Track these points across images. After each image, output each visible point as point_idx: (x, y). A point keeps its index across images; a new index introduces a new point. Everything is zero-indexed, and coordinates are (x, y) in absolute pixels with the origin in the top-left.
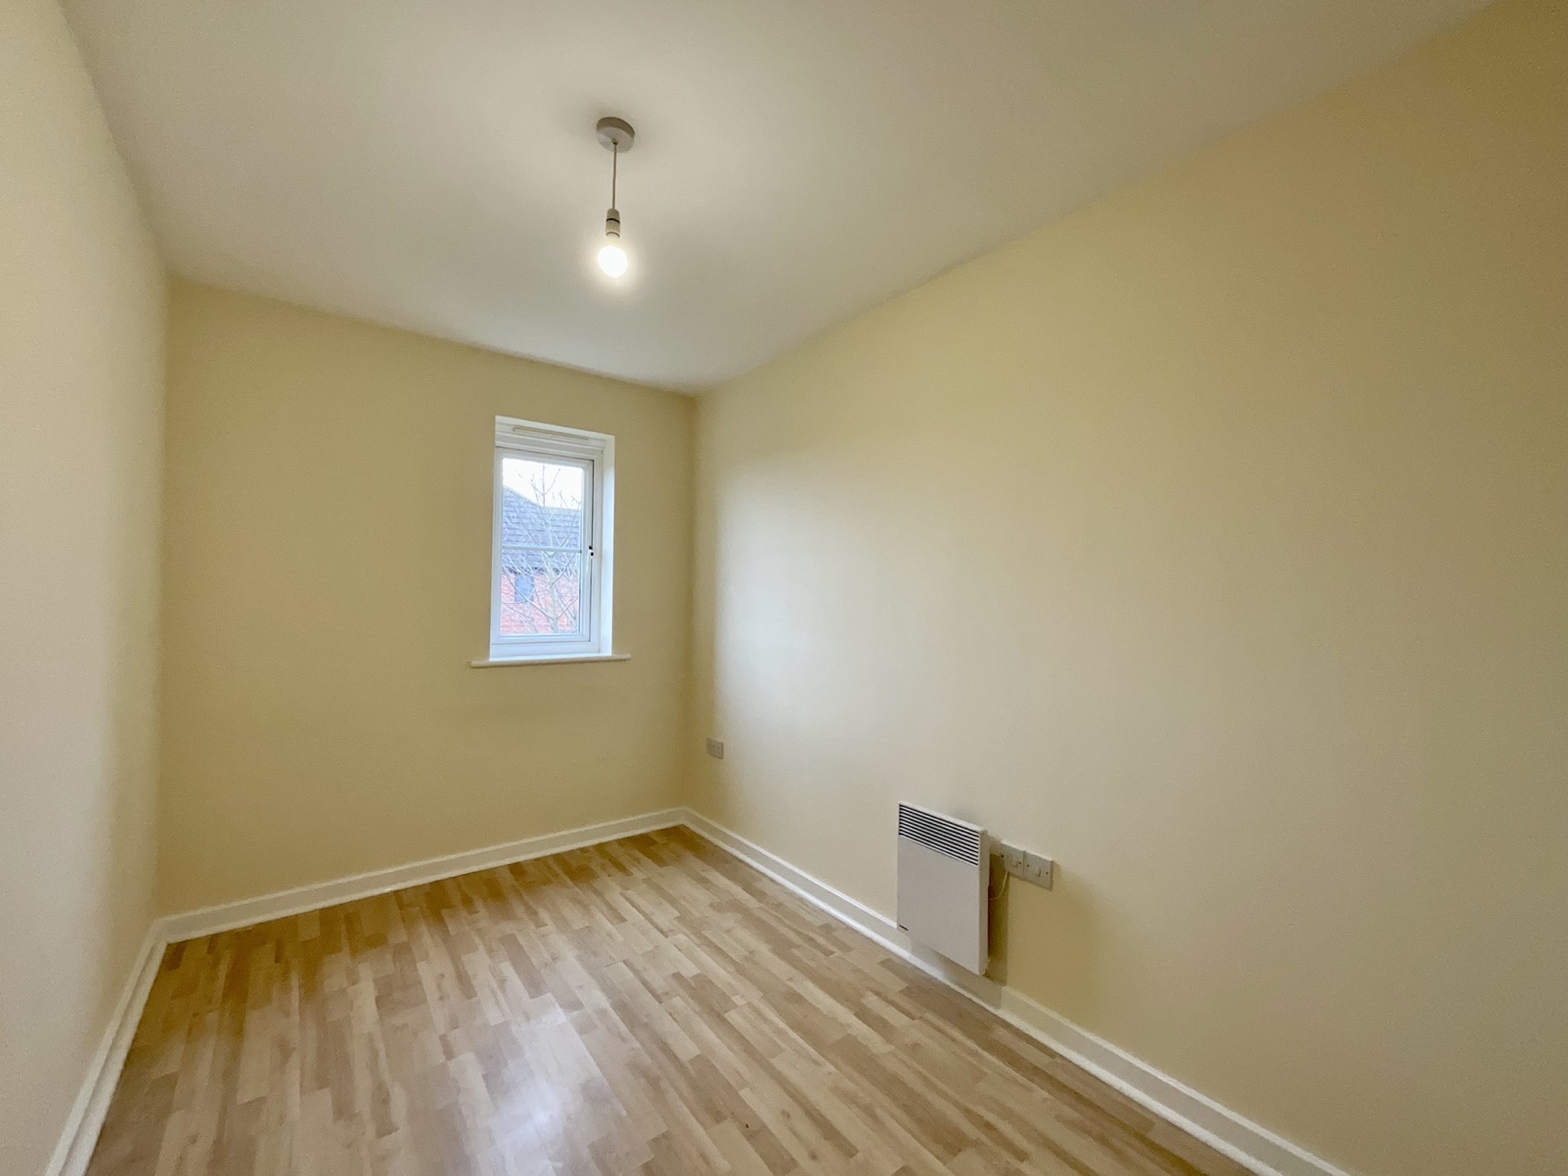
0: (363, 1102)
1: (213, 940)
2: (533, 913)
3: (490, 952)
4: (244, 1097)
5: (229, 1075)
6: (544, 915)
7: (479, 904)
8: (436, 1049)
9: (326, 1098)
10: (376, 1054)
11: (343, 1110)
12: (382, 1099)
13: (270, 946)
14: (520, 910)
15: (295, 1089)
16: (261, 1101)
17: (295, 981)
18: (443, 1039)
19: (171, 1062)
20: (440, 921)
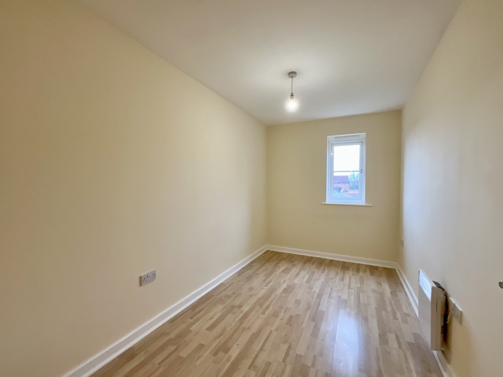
0: (267, 282)
1: (273, 252)
2: (324, 270)
3: (308, 272)
4: (257, 272)
5: (258, 269)
6: (326, 272)
7: (316, 263)
8: (283, 280)
9: (264, 278)
10: (275, 277)
11: (264, 281)
12: (270, 282)
13: (278, 256)
14: (322, 268)
15: (263, 274)
16: (258, 274)
17: (276, 262)
18: (285, 280)
19: (254, 265)
20: (306, 263)
